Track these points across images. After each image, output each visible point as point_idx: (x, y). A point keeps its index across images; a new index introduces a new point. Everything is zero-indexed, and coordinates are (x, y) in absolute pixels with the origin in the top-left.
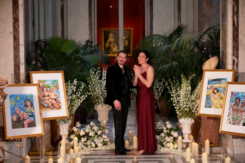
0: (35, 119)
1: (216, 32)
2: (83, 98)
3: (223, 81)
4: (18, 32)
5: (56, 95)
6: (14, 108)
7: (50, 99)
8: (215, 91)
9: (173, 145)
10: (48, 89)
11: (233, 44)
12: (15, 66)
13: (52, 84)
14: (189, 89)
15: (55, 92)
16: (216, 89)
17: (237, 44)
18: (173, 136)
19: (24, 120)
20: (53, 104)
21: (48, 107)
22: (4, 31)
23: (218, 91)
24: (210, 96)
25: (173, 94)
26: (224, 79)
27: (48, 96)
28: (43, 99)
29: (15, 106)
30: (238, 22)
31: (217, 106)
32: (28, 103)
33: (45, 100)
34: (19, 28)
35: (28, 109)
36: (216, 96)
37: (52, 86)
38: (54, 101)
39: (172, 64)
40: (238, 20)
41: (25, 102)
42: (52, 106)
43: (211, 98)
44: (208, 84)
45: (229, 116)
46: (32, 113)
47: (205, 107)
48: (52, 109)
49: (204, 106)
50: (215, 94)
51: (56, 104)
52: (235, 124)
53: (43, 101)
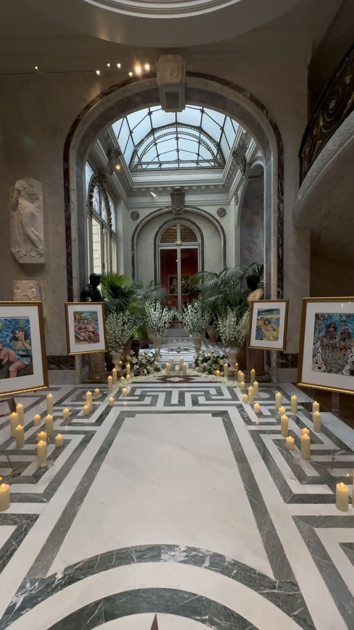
1: (259, 267)
2: (135, 328)
3: (275, 312)
4: (72, 266)
5: (94, 327)
7: (87, 332)
8: (267, 322)
9: (220, 372)
10: (85, 321)
12: (68, 298)
13: (90, 315)
14: (235, 320)
15: (93, 324)
16: (268, 320)
17: (282, 276)
18: (219, 363)
20: (90, 337)
21: (84, 340)
23: (270, 323)
24: (261, 328)
25: (219, 324)
26: (277, 310)
27: (85, 328)
28: (79, 332)
30: (282, 254)
31: (269, 338)
32: (20, 335)
33: (81, 332)
34: (72, 262)
35: (20, 344)
36: (268, 328)
37: (90, 317)
38: (91, 333)
39: (218, 297)
40: (283, 252)
41: (13, 332)
42: (89, 339)
43: (263, 330)
44: (258, 316)
47: (256, 339)
48: (88, 342)
50: (267, 325)
51: (93, 337)
53: (79, 334)
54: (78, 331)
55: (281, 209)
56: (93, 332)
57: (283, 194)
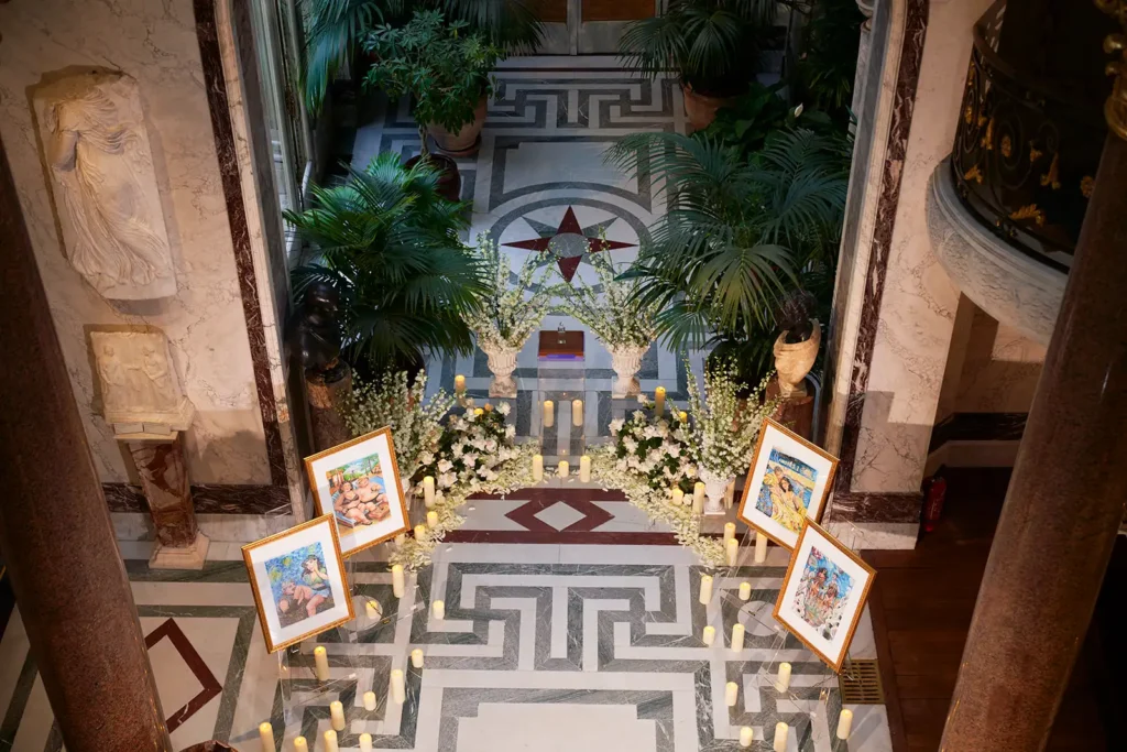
0: (331, 593)
3: (807, 472)
4: (257, 297)
5: (375, 488)
6: (280, 585)
7: (361, 505)
10: (354, 483)
11: (858, 334)
12: (256, 368)
13: (364, 466)
15: (373, 484)
16: (788, 481)
17: (870, 334)
19: (306, 601)
20: (369, 512)
21: (357, 524)
22: (216, 292)
23: (791, 488)
24: (772, 489)
26: (810, 468)
27: (356, 499)
28: (344, 511)
29: (282, 580)
32: (312, 565)
33: (349, 509)
34: (255, 287)
35: (313, 576)
36: (785, 496)
38: (371, 504)
40: (883, 280)
41: (304, 565)
42: (368, 518)
43: (774, 496)
44: (771, 459)
45: (798, 594)
46: (323, 581)
48: (367, 525)
49: (755, 505)
50: (784, 491)
51: (375, 510)
52: (807, 620)
53: (344, 515)
54: (341, 508)
55: (894, 174)
56: (374, 501)
57: (905, 134)
